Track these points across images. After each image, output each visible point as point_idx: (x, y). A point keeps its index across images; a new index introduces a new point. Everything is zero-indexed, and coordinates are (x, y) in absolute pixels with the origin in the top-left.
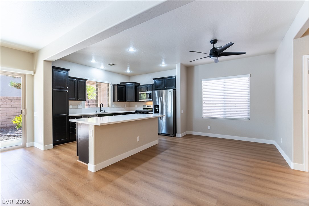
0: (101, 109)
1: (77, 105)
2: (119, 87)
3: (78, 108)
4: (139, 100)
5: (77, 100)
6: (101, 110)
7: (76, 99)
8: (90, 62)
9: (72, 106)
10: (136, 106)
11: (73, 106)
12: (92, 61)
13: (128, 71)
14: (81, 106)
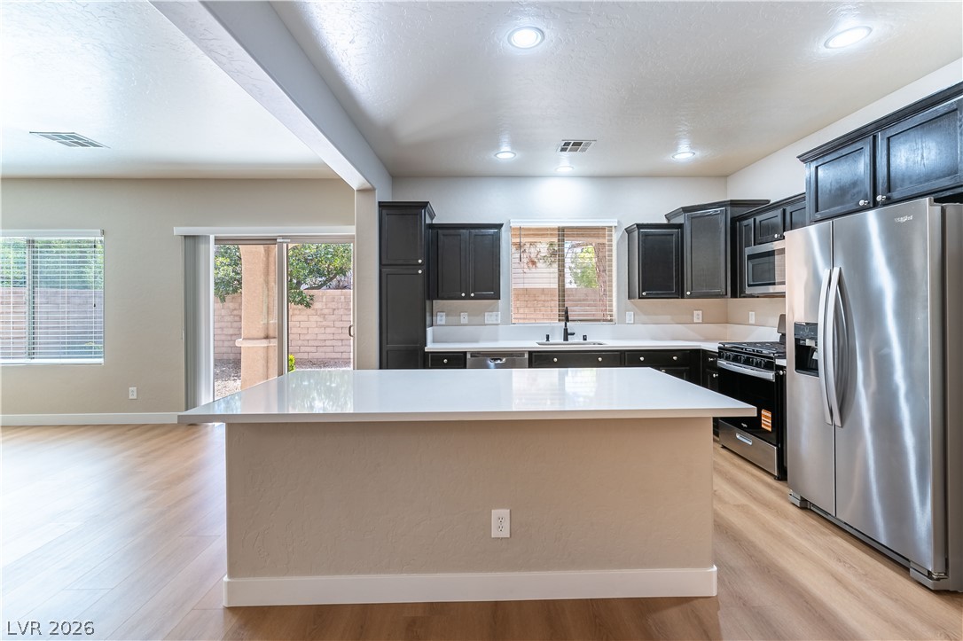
0: (566, 330)
1: (481, 313)
2: (646, 235)
3: (486, 322)
4: (748, 291)
5: (468, 297)
6: (566, 335)
7: (463, 295)
8: (493, 156)
9: (466, 317)
10: (752, 320)
11: (469, 316)
12: (500, 156)
13: (684, 154)
14: (497, 316)
